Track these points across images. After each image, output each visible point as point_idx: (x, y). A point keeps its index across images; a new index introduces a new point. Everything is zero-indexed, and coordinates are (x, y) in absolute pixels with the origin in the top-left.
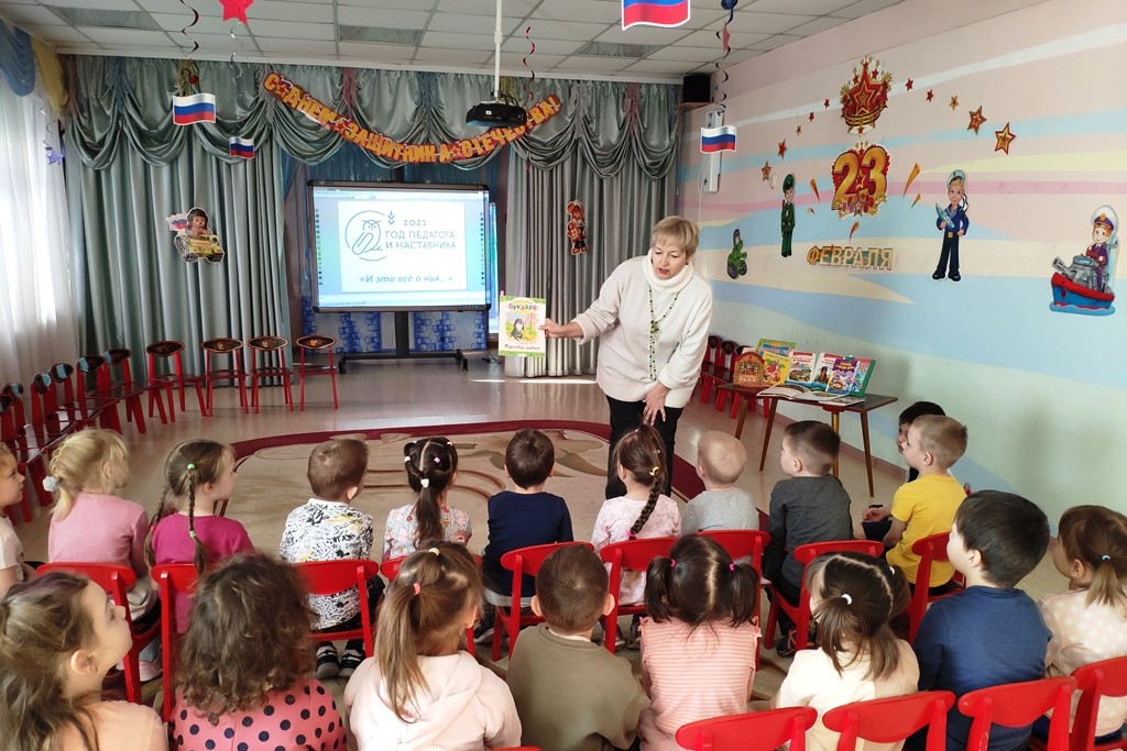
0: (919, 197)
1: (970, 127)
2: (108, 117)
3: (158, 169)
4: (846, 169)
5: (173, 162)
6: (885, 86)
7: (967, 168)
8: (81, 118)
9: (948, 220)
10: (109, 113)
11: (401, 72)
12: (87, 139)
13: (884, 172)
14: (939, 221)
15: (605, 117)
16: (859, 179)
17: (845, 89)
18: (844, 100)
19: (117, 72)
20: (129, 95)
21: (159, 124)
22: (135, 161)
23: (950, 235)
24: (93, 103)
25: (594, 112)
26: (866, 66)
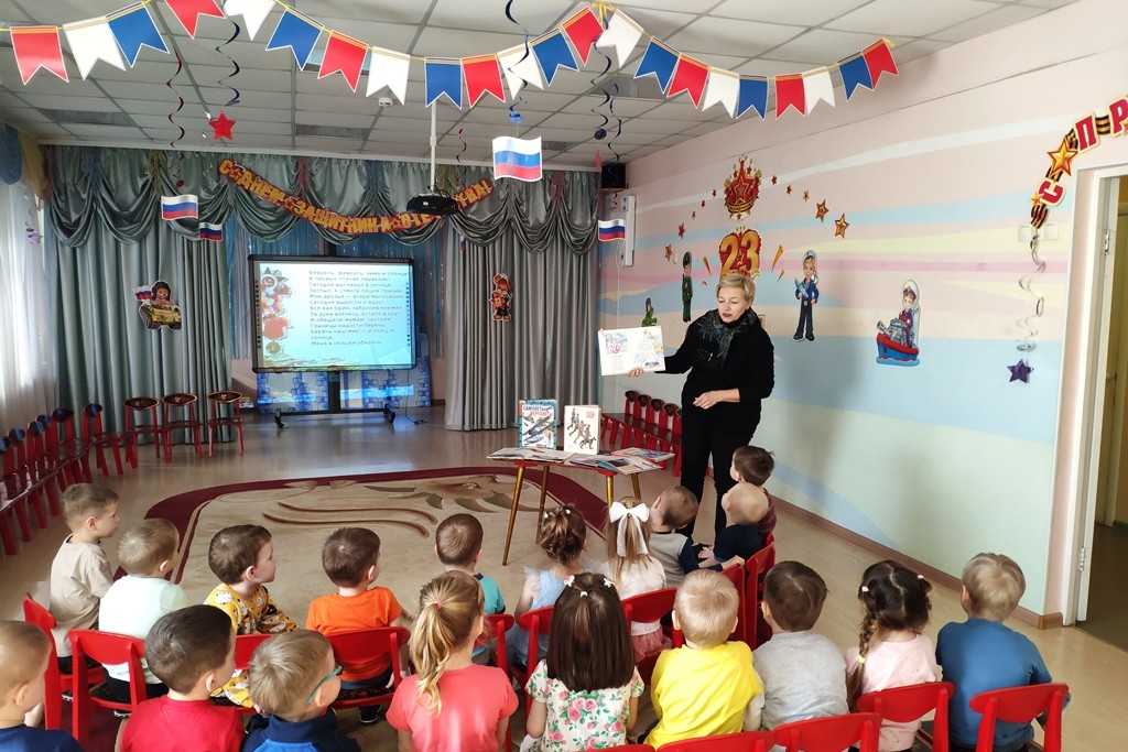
0: (783, 273)
1: (818, 216)
2: (83, 200)
3: (128, 246)
4: (730, 248)
5: (141, 240)
6: (757, 180)
7: (817, 249)
8: (59, 202)
9: (803, 291)
10: (84, 196)
11: (351, 160)
12: (64, 220)
13: (757, 252)
14: (798, 292)
15: (533, 201)
16: (739, 257)
17: (727, 181)
18: (727, 191)
19: (92, 161)
20: (104, 181)
21: (130, 207)
22: (108, 239)
23: (806, 303)
24: (70, 188)
25: (524, 196)
26: (742, 163)
